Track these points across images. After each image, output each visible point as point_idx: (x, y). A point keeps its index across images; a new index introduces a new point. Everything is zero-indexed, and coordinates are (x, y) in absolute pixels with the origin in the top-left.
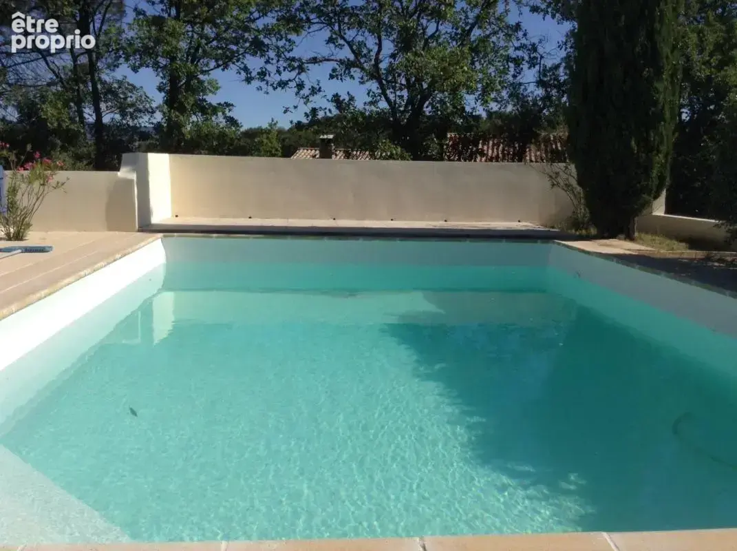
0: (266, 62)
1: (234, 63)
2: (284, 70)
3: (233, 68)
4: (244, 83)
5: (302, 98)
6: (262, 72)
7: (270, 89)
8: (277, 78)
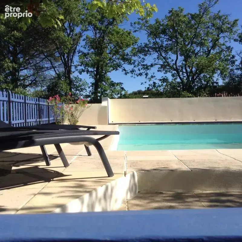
0: (134, 67)
1: (120, 68)
2: (141, 69)
3: (120, 70)
4: (125, 75)
5: (148, 79)
6: (133, 71)
7: (136, 76)
8: (139, 72)
